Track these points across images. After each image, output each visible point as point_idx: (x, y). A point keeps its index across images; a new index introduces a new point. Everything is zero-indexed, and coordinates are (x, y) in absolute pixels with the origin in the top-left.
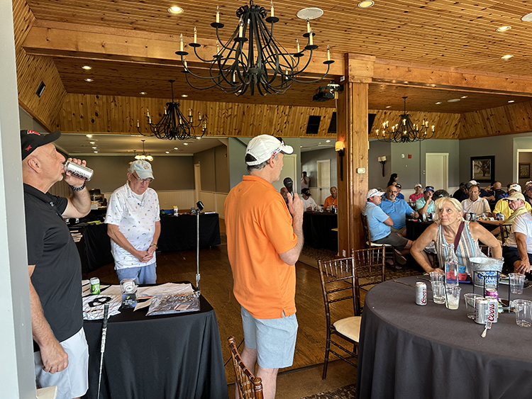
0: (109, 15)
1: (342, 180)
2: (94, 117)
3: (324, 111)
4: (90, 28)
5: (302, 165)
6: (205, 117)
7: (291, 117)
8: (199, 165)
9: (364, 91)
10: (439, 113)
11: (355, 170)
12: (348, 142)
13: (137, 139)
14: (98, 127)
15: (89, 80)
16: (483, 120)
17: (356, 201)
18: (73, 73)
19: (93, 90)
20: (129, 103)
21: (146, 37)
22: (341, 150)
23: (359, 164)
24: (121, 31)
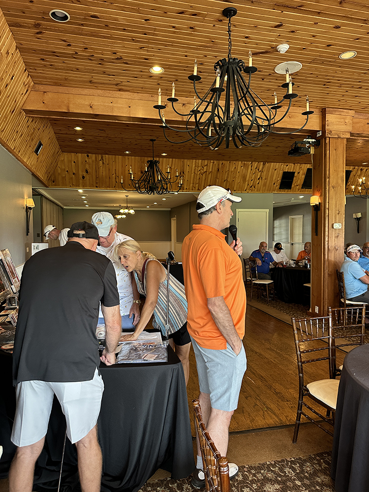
0: (97, 78)
1: (317, 235)
2: (85, 174)
3: (298, 166)
4: (80, 91)
5: (274, 220)
6: (182, 174)
7: (265, 173)
8: (175, 218)
9: (342, 147)
11: (330, 225)
12: (324, 196)
13: (122, 195)
14: (88, 183)
15: (80, 140)
17: (331, 257)
18: (66, 134)
19: (83, 149)
20: (115, 161)
21: (130, 97)
22: (316, 205)
23: (335, 218)
24: (107, 93)
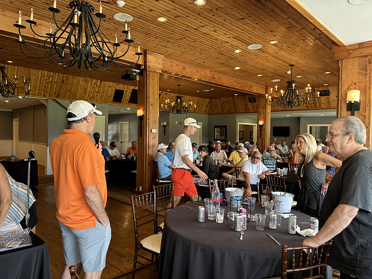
1: (141, 136)
3: (126, 87)
7: (102, 88)
8: (18, 119)
9: (157, 78)
10: (197, 98)
11: (150, 130)
12: (145, 110)
16: (221, 104)
17: (150, 152)
22: (141, 116)
23: (153, 126)
